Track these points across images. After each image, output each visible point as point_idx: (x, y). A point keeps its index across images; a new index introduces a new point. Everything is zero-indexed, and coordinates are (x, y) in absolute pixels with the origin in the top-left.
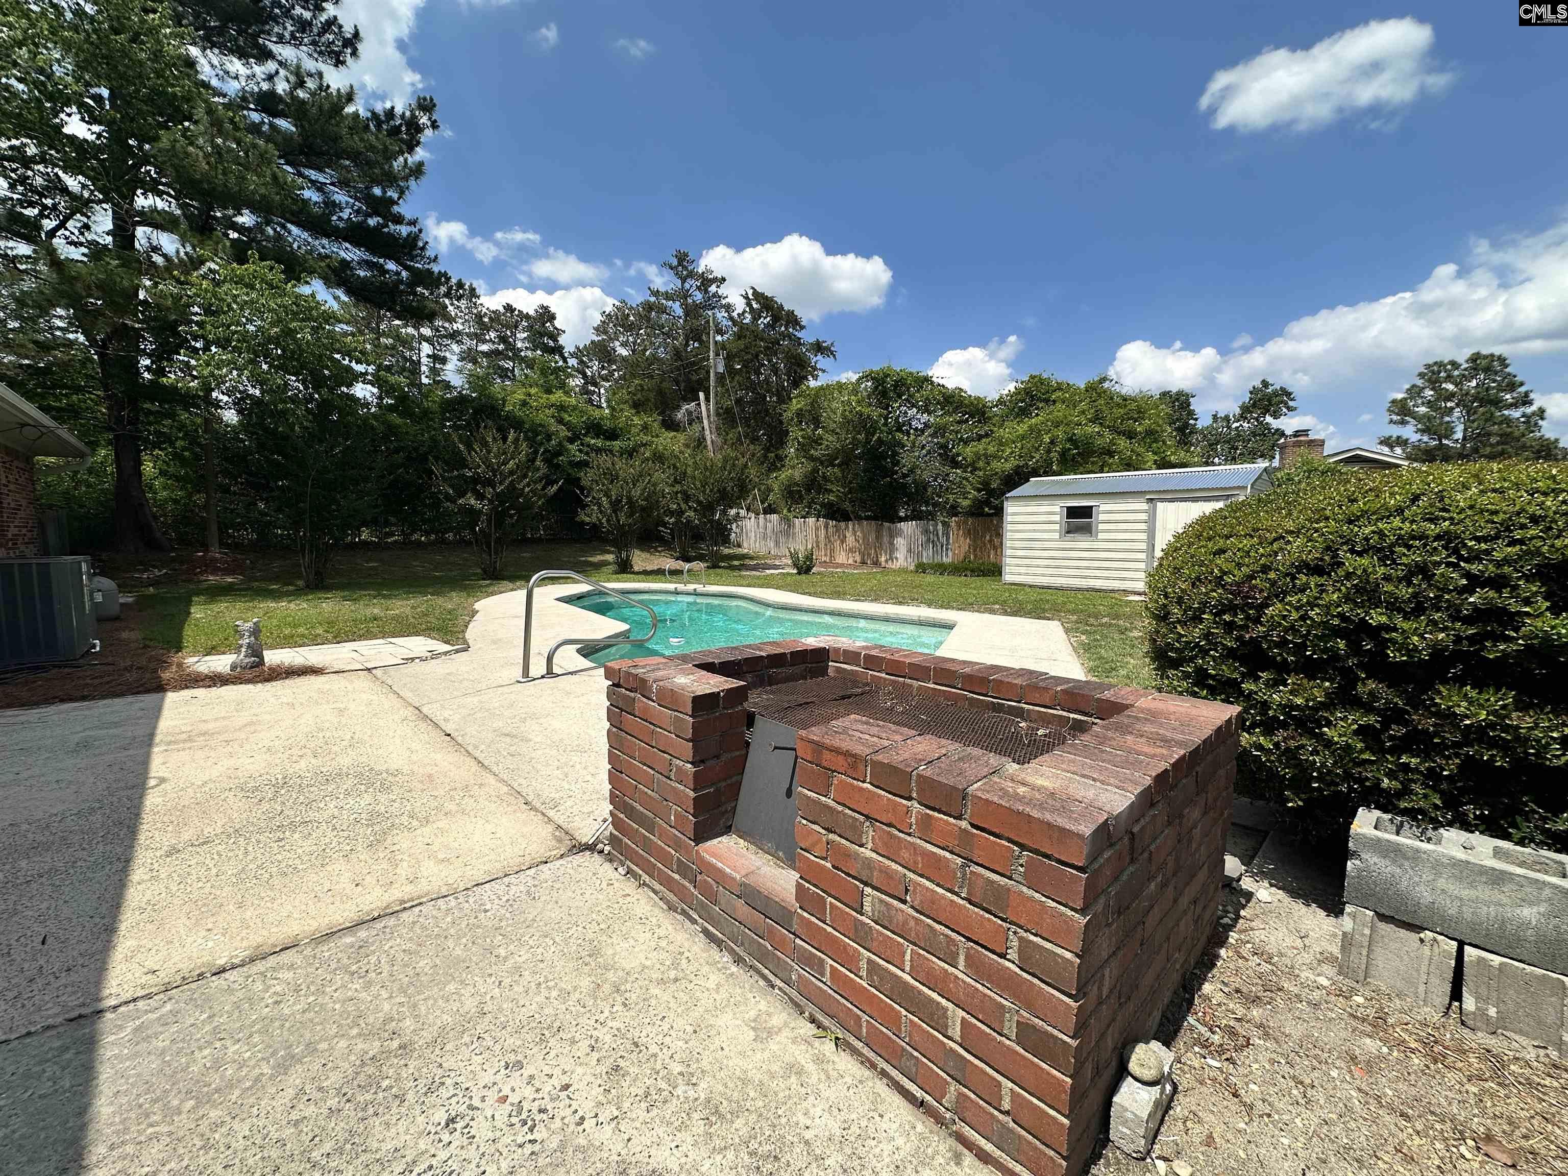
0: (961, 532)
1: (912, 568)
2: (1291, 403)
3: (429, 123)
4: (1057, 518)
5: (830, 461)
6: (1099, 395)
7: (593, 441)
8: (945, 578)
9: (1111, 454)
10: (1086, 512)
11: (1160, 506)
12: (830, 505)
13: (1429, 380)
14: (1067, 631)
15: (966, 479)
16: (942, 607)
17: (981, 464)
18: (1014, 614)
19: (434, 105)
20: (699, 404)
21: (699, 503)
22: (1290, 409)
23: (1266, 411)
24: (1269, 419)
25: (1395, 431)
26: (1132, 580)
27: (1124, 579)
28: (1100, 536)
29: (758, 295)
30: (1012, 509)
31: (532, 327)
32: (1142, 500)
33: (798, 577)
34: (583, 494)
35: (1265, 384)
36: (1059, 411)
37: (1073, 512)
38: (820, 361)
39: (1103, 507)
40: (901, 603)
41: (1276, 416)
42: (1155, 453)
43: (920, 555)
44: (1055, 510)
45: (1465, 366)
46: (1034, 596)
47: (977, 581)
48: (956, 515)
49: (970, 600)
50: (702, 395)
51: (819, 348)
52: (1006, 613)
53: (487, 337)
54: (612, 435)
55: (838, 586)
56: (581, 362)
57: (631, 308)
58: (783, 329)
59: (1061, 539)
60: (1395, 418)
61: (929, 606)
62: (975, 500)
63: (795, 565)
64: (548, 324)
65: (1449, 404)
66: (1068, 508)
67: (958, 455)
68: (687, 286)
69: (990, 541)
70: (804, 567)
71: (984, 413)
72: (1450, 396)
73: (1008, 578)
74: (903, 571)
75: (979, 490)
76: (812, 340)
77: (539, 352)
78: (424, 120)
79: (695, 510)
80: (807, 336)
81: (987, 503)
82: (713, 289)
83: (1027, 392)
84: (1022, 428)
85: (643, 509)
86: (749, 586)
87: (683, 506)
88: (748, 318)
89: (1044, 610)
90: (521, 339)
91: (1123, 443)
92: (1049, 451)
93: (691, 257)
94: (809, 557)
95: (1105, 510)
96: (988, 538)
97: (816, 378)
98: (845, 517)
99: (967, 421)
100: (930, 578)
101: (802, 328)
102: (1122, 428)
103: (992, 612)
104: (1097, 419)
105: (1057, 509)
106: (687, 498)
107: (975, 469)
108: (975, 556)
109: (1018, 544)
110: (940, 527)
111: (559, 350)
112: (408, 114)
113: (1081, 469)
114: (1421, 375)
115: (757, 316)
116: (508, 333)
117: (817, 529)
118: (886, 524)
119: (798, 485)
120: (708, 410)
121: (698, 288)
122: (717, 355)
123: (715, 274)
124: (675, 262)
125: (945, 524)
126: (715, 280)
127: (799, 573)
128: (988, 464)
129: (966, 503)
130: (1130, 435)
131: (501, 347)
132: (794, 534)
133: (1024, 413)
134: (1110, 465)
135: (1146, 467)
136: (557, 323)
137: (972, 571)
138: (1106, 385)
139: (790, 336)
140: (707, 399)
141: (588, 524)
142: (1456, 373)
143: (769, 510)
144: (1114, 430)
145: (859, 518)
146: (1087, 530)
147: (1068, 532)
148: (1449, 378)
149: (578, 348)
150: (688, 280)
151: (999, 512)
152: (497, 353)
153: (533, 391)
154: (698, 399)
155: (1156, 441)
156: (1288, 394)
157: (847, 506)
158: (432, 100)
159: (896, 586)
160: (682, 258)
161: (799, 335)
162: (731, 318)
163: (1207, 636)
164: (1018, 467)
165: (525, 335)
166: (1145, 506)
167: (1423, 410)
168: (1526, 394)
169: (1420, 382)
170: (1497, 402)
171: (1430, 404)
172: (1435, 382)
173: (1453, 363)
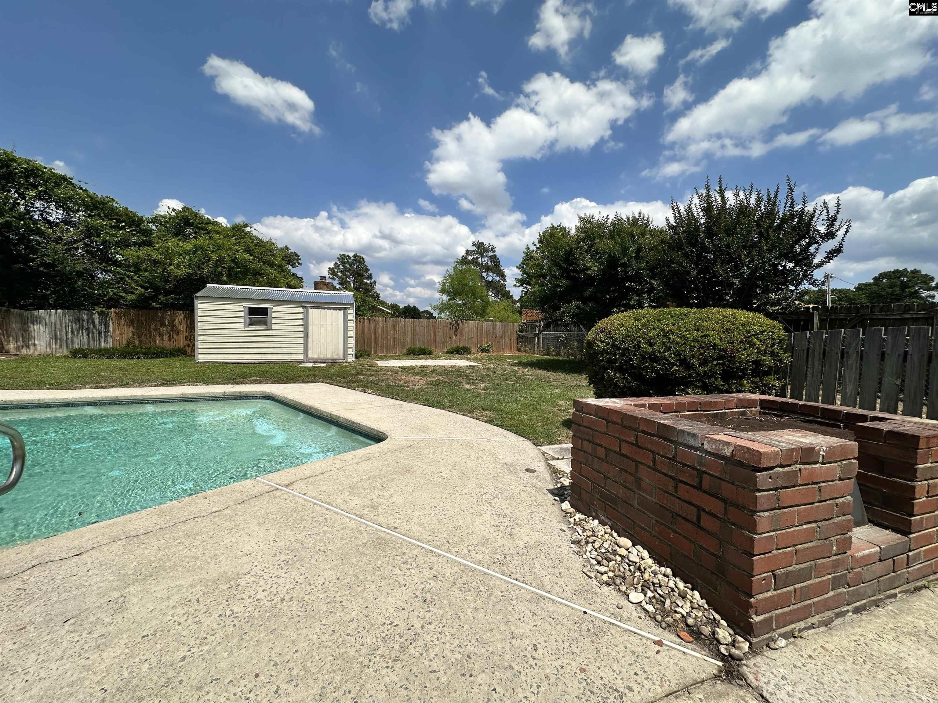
0: (123, 322)
1: (64, 354)
2: (300, 261)
4: (242, 314)
6: (244, 235)
9: (261, 275)
10: (264, 312)
11: (310, 310)
26: (296, 355)
27: (291, 355)
28: (274, 327)
30: (200, 306)
32: (299, 306)
37: (253, 311)
39: (275, 309)
43: (70, 342)
44: (239, 309)
45: (352, 258)
48: (116, 307)
59: (244, 329)
62: (141, 295)
65: (348, 274)
66: (250, 308)
69: (156, 329)
72: (348, 270)
73: (200, 358)
74: (52, 356)
92: (216, 267)
95: (276, 311)
96: (153, 326)
105: (241, 308)
108: (140, 342)
109: (210, 333)
110: (96, 317)
113: (242, 282)
114: (338, 259)
125: (101, 314)
129: (129, 297)
137: (145, 354)
138: (247, 230)
146: (265, 324)
147: (250, 325)
166: (301, 310)
167: (339, 274)
168: (371, 274)
169: (338, 262)
170: (361, 275)
171: (341, 272)
172: (343, 263)
173: (349, 256)
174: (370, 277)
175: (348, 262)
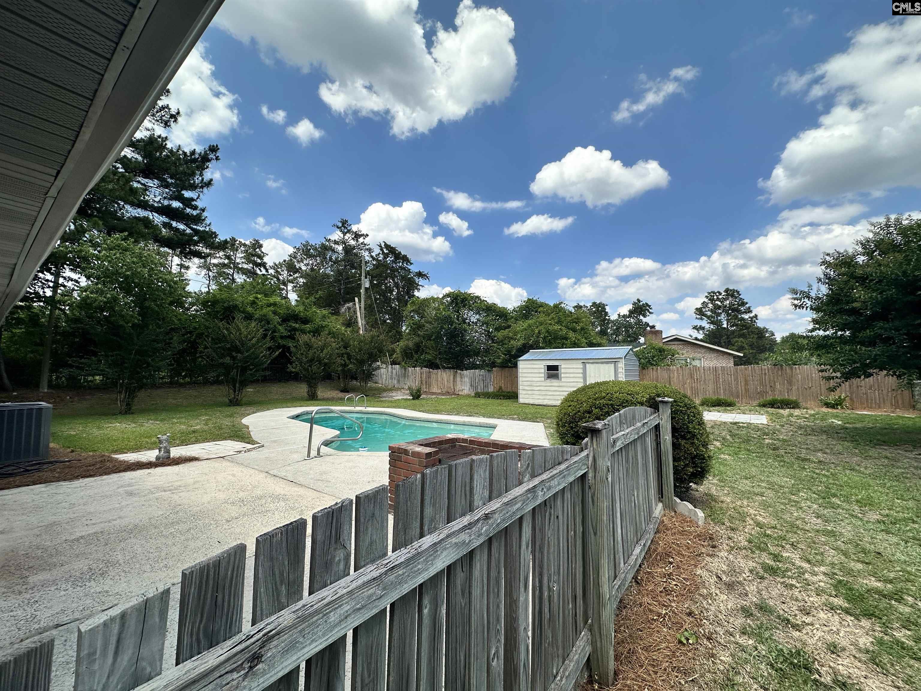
0: (497, 376)
1: (473, 395)
2: (650, 310)
3: (214, 157)
4: (543, 371)
5: (429, 337)
6: (560, 311)
7: (294, 325)
8: (490, 401)
9: (566, 339)
10: (556, 368)
11: (588, 365)
12: (429, 361)
13: (710, 300)
14: (545, 427)
15: (499, 349)
16: (490, 417)
17: (506, 341)
18: (523, 420)
19: (218, 149)
20: (355, 304)
21: (356, 359)
22: (650, 313)
23: (640, 314)
24: (641, 317)
25: (699, 323)
28: (563, 380)
29: (387, 246)
30: (522, 366)
31: (247, 251)
32: (580, 363)
33: (413, 401)
34: (291, 356)
35: (639, 301)
36: (542, 318)
37: (550, 368)
38: (421, 281)
39: (563, 366)
40: (470, 416)
41: (645, 316)
42: (586, 339)
43: (476, 388)
44: (541, 367)
45: (723, 294)
46: (533, 410)
47: (506, 402)
48: (495, 367)
49: (503, 413)
50: (356, 299)
51: (420, 275)
52: (519, 420)
53: (218, 255)
54: (306, 321)
55: (436, 407)
56: (277, 272)
57: (311, 246)
58: (401, 264)
59: (545, 381)
60: (698, 316)
61: (484, 417)
62: (504, 359)
63: (412, 395)
64: (258, 250)
65: (720, 311)
66: (547, 366)
67: (495, 337)
68: (346, 237)
69: (512, 380)
70: (416, 395)
71: (506, 316)
72: (719, 307)
73: (521, 400)
74: (468, 396)
75: (505, 355)
76: (417, 271)
77: (251, 265)
78: (212, 156)
79: (354, 364)
80: (414, 269)
81: (510, 361)
82: (361, 240)
83: (527, 307)
84: (525, 325)
85: (326, 364)
86: (388, 407)
87: (347, 361)
88: (381, 257)
89: (537, 418)
90: (239, 257)
91: (571, 334)
92: (538, 337)
93: (349, 223)
94: (419, 391)
96: (511, 378)
97: (419, 290)
98: (437, 367)
99: (498, 320)
100: (482, 401)
101: (411, 264)
102: (570, 327)
103: (513, 419)
104: (559, 322)
106: (349, 357)
107: (503, 344)
109: (525, 383)
110: (486, 373)
111: (264, 265)
112: (203, 152)
114: (707, 297)
115: (386, 256)
116: (232, 253)
117: (421, 374)
118: (459, 371)
119: (411, 350)
120: (360, 308)
121: (353, 239)
122: (366, 278)
123: (362, 233)
124: (340, 225)
125: (489, 371)
126: (363, 235)
127: (413, 399)
128: (510, 341)
129: (499, 361)
130: (574, 330)
131: (226, 261)
132: (408, 376)
133: (526, 317)
134: (566, 344)
135: (583, 345)
136: (263, 249)
137: (504, 396)
138: (563, 305)
139: (404, 269)
140: (360, 301)
141: (293, 372)
142: (720, 297)
143: (394, 363)
144: (567, 327)
145: (444, 368)
146: (556, 377)
147: (548, 377)
148: (718, 299)
149: (275, 264)
150: (348, 235)
151: (516, 366)
152: (224, 265)
153: (259, 296)
154: (355, 301)
155: (586, 333)
156: (649, 306)
157: (438, 361)
158: (217, 146)
159: (466, 406)
160: (344, 223)
161: (409, 267)
162: (372, 257)
163: (567, 431)
164: (524, 344)
165: (243, 255)
166: (581, 366)
167: (709, 313)
168: (749, 308)
169: (706, 300)
170: (738, 311)
171: (711, 311)
172: (712, 300)
173: (719, 292)
174: (749, 311)
175: (718, 298)
